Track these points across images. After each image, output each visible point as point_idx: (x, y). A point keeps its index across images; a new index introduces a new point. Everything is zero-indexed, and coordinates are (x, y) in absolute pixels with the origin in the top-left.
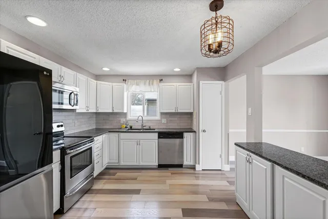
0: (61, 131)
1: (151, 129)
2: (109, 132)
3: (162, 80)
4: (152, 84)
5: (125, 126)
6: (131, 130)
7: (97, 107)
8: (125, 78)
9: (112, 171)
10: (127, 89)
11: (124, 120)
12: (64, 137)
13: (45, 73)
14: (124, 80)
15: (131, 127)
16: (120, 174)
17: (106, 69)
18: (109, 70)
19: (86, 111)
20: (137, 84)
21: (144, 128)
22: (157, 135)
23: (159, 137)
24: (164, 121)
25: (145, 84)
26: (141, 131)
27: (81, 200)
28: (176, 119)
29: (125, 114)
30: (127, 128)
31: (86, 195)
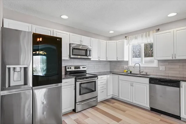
0: (85, 70)
1: (147, 75)
2: (113, 74)
3: (159, 29)
4: (149, 35)
5: (126, 71)
6: (131, 74)
7: (107, 58)
8: (126, 35)
9: (114, 101)
10: (128, 43)
11: (127, 66)
12: (86, 74)
13: (58, 40)
14: (125, 37)
15: (131, 72)
16: (117, 104)
17: (111, 32)
18: (113, 32)
19: (98, 60)
20: (136, 38)
21: (142, 73)
22: (148, 80)
23: (150, 82)
24: (162, 68)
25: (142, 37)
26: (138, 75)
27: (87, 110)
28: (178, 67)
29: (127, 62)
30: (128, 73)
31: (91, 108)
